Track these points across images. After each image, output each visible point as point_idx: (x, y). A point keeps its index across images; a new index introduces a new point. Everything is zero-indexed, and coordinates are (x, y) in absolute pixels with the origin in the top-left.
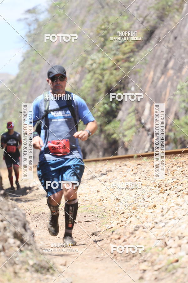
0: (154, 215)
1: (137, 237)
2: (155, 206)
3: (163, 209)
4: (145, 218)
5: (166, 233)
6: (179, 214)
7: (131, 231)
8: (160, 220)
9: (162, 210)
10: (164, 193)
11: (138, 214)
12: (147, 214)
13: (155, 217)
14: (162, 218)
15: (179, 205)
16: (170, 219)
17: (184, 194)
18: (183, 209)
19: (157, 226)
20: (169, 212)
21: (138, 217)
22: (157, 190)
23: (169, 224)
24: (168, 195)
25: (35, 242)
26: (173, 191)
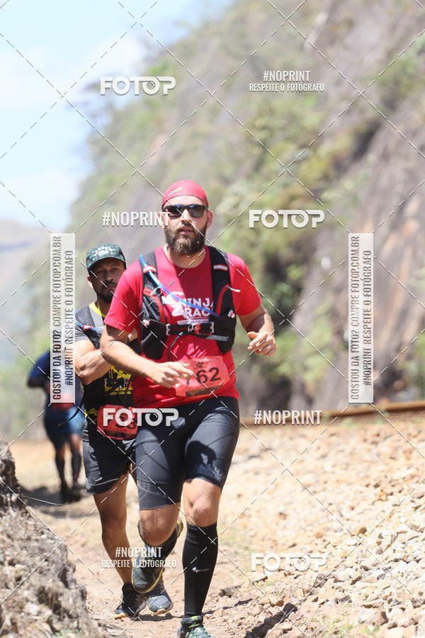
0: (362, 551)
1: (320, 601)
2: (363, 531)
3: (380, 537)
4: (339, 559)
5: (387, 592)
6: (417, 548)
7: (307, 587)
8: (372, 562)
9: (379, 540)
10: (387, 500)
11: (325, 547)
12: (345, 547)
13: (364, 556)
14: (379, 558)
15: (418, 528)
16: (396, 561)
19: (366, 575)
20: (393, 546)
22: (372, 493)
23: (394, 572)
24: (395, 505)
25: (86, 611)
26: (406, 495)
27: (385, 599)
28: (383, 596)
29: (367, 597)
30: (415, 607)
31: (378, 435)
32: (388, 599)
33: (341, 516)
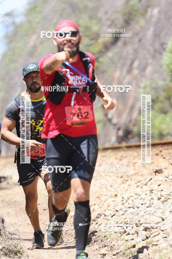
0: (115, 204)
1: (99, 224)
2: (116, 196)
3: (123, 198)
4: (106, 207)
5: (126, 220)
6: (138, 203)
8: (120, 208)
9: (123, 199)
10: (125, 183)
11: (101, 202)
12: (109, 202)
13: (116, 206)
14: (123, 207)
15: (138, 194)
16: (129, 208)
17: (143, 185)
18: (142, 199)
19: (117, 214)
20: (128, 201)
21: (100, 205)
22: (120, 180)
23: (128, 212)
24: (129, 185)
25: (4, 228)
26: (133, 181)
27: (125, 223)
28: (124, 222)
29: (117, 222)
30: (137, 227)
31: (122, 157)
32: (126, 223)
33: (107, 189)
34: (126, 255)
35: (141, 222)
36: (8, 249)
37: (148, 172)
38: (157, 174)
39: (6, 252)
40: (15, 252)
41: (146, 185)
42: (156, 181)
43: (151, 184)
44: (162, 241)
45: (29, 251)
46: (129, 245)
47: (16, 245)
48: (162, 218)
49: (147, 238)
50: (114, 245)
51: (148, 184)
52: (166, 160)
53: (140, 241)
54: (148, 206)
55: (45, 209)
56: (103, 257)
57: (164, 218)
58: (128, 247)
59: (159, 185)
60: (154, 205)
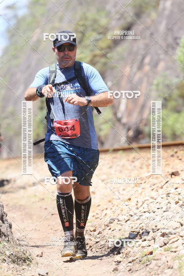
0: (129, 208)
1: (112, 229)
2: (130, 199)
3: (137, 202)
4: (119, 211)
5: (141, 226)
6: (153, 207)
7: (106, 224)
8: (134, 213)
9: (137, 203)
10: (139, 186)
11: (113, 206)
12: (122, 207)
13: (130, 210)
14: (137, 211)
15: (154, 198)
16: (145, 212)
17: (158, 188)
18: (158, 202)
19: (131, 218)
20: (143, 206)
21: (113, 210)
23: (143, 217)
24: (143, 188)
25: (12, 233)
26: (148, 184)
27: (140, 228)
29: (132, 228)
30: (153, 232)
31: (134, 158)
32: (142, 228)
33: (119, 193)
34: (142, 262)
35: (158, 228)
36: (16, 256)
37: (163, 175)
38: (173, 176)
39: (14, 259)
40: (24, 259)
41: (162, 188)
42: (172, 184)
43: (167, 187)
44: (181, 247)
45: (38, 258)
46: (146, 251)
47: (24, 252)
48: (180, 223)
49: (165, 244)
50: (130, 252)
51: (163, 187)
52: (183, 162)
53: (157, 248)
54: (165, 210)
55: (53, 213)
56: (118, 265)
57: (182, 223)
58: (145, 254)
59: (176, 188)
60: (171, 210)
